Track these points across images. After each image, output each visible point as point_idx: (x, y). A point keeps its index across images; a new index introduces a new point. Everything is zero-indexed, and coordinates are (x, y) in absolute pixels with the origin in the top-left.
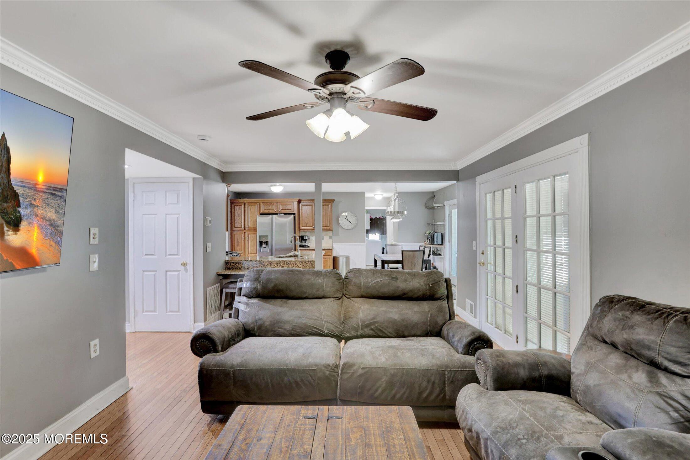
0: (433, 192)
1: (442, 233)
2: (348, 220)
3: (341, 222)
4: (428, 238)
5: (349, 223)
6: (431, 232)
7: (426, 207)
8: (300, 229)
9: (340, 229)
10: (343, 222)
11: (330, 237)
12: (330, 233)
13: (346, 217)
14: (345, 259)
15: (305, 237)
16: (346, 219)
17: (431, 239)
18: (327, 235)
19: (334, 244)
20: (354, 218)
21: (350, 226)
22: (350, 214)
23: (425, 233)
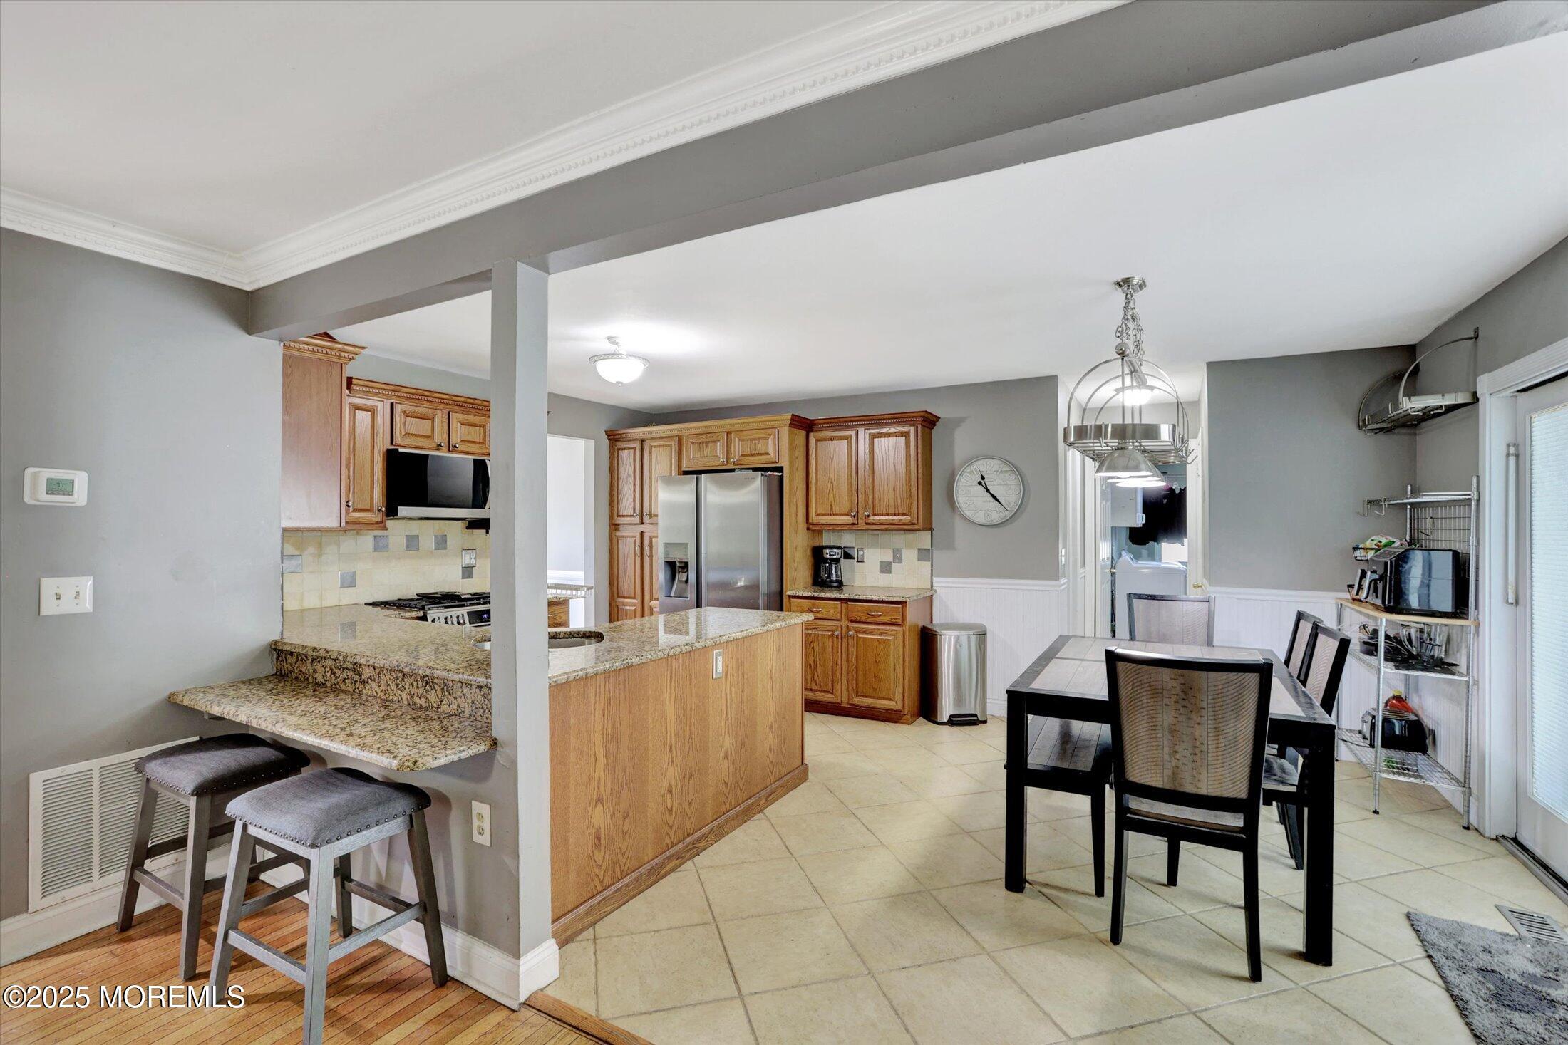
0: (1410, 351)
1: (1460, 547)
2: (988, 491)
3: (961, 499)
4: (1363, 575)
5: (992, 500)
6: (1389, 544)
7: (1361, 425)
8: (810, 521)
9: (959, 524)
10: (968, 496)
11: (924, 554)
12: (924, 539)
13: (980, 480)
14: (973, 638)
15: (828, 551)
16: (980, 483)
17: (1383, 578)
18: (909, 546)
19: (935, 579)
20: (1012, 480)
21: (997, 514)
22: (996, 467)
23: (1356, 549)
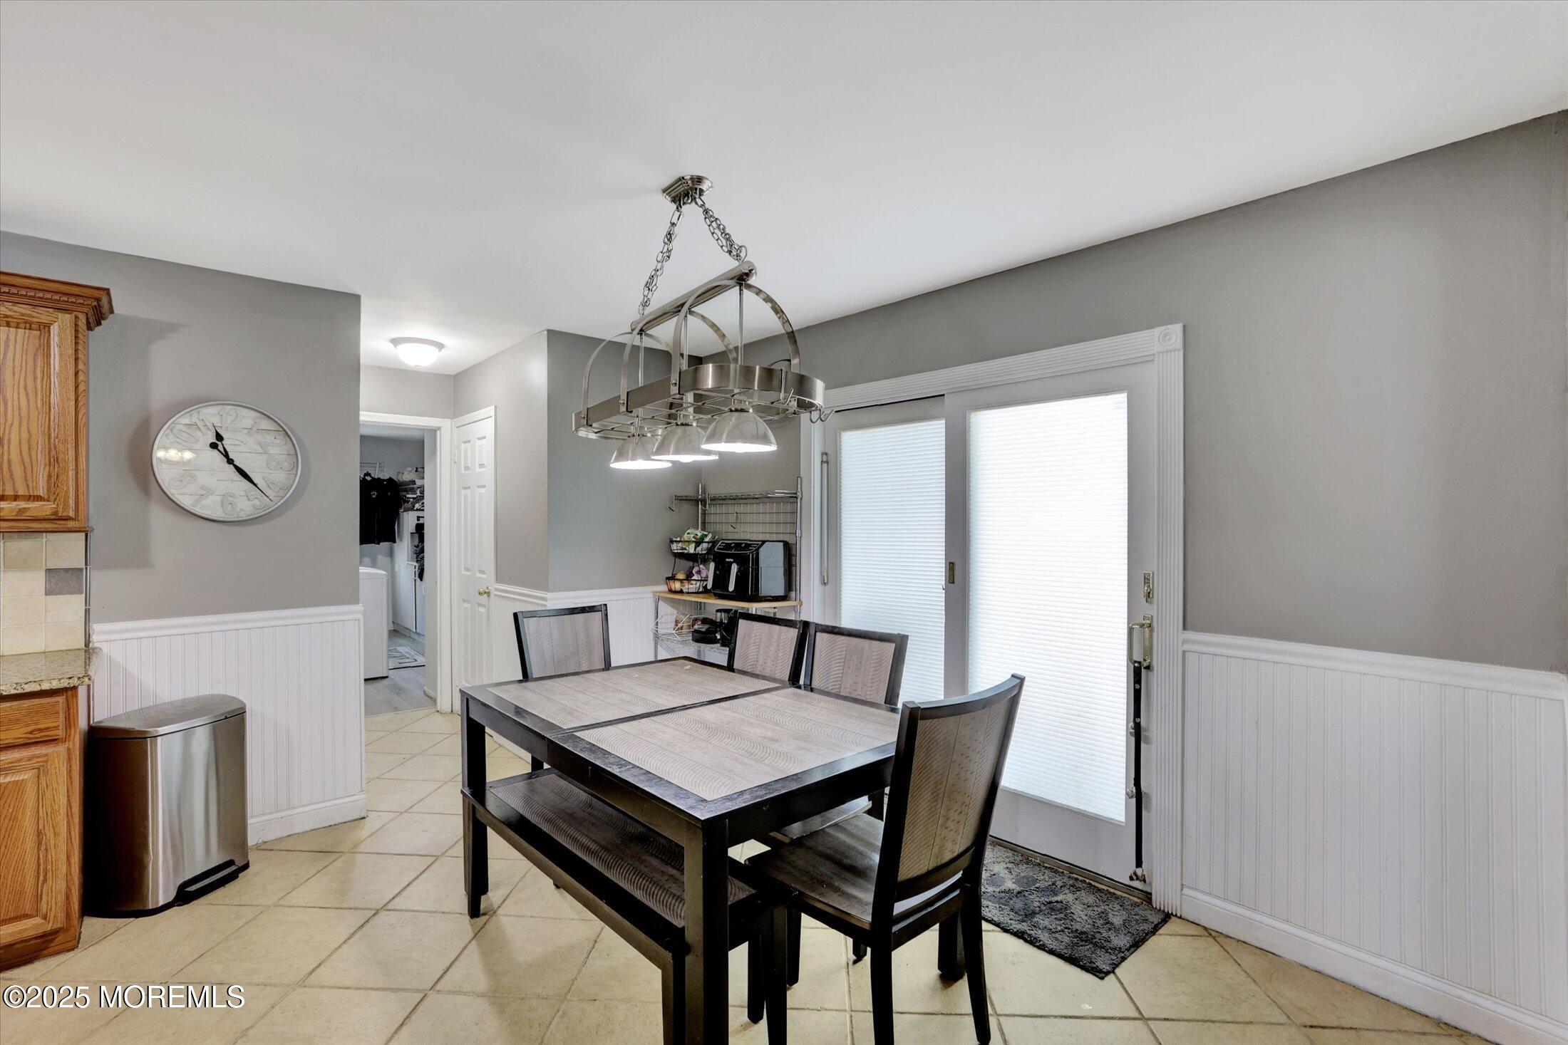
1: (789, 538)
2: (230, 461)
3: (169, 472)
5: (238, 476)
6: (703, 537)
9: (157, 519)
11: (65, 579)
12: (62, 550)
13: (214, 439)
16: (214, 446)
19: (94, 632)
20: (278, 449)
21: (245, 502)
22: (249, 423)
23: (672, 542)
